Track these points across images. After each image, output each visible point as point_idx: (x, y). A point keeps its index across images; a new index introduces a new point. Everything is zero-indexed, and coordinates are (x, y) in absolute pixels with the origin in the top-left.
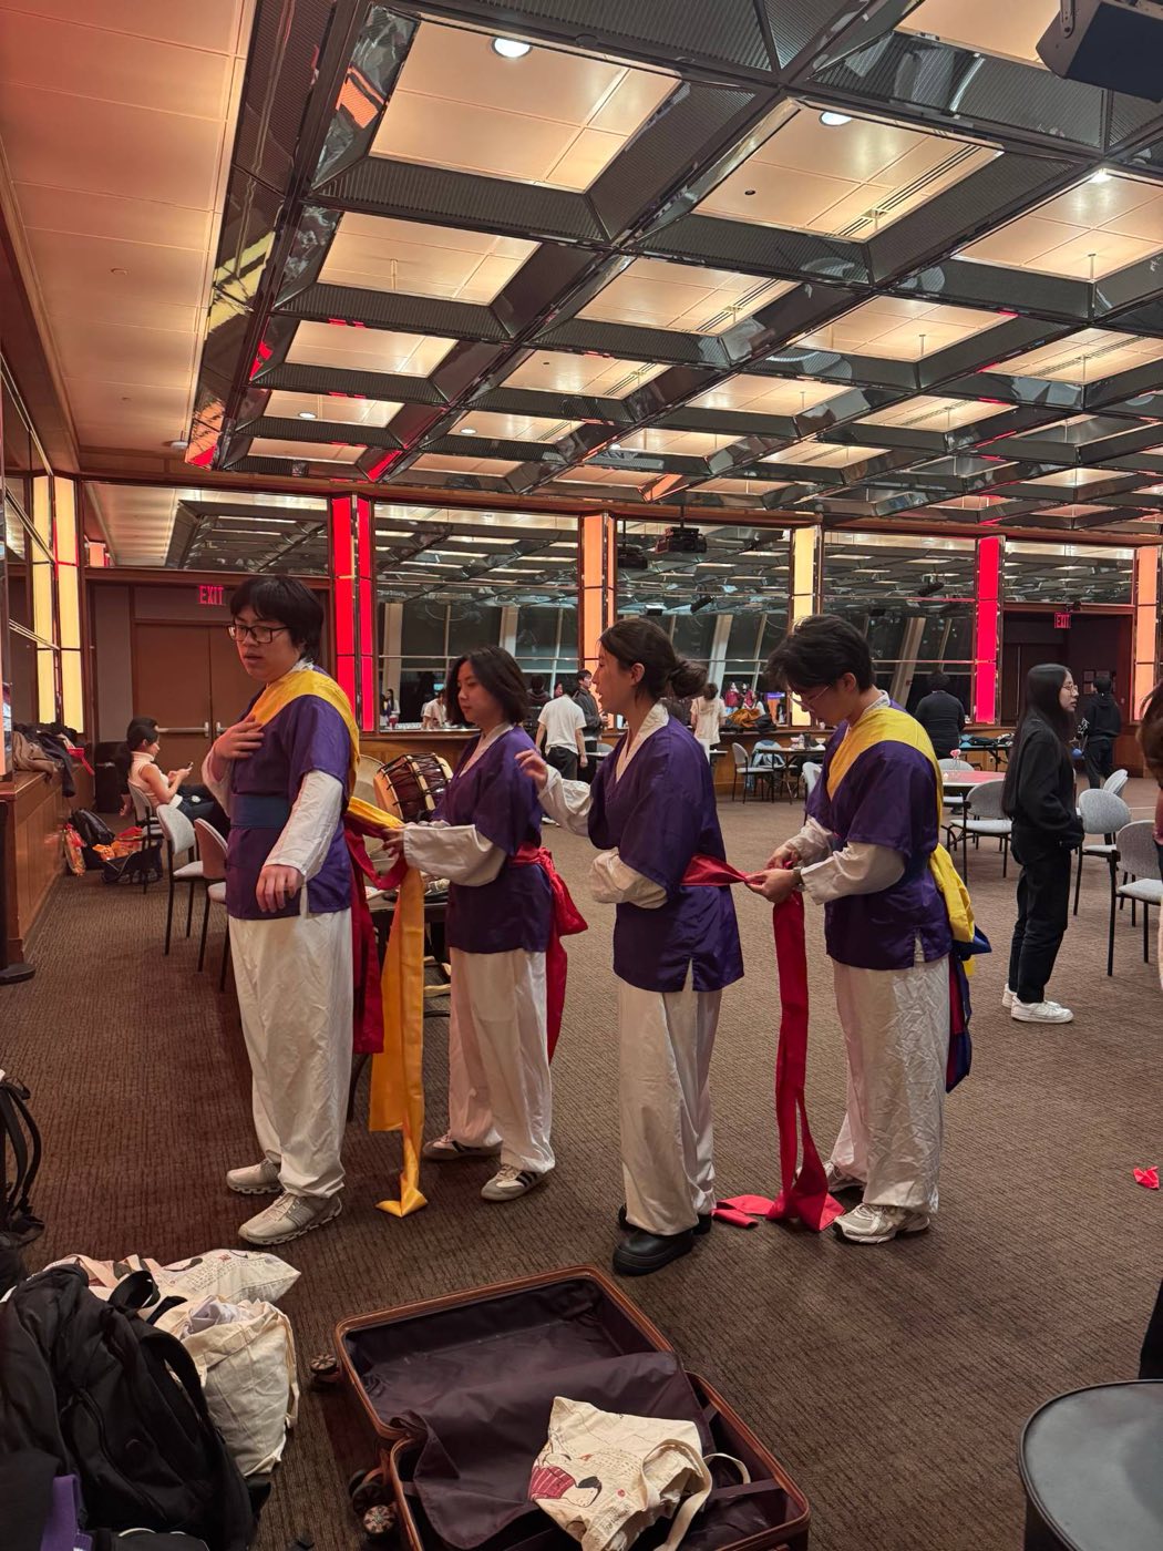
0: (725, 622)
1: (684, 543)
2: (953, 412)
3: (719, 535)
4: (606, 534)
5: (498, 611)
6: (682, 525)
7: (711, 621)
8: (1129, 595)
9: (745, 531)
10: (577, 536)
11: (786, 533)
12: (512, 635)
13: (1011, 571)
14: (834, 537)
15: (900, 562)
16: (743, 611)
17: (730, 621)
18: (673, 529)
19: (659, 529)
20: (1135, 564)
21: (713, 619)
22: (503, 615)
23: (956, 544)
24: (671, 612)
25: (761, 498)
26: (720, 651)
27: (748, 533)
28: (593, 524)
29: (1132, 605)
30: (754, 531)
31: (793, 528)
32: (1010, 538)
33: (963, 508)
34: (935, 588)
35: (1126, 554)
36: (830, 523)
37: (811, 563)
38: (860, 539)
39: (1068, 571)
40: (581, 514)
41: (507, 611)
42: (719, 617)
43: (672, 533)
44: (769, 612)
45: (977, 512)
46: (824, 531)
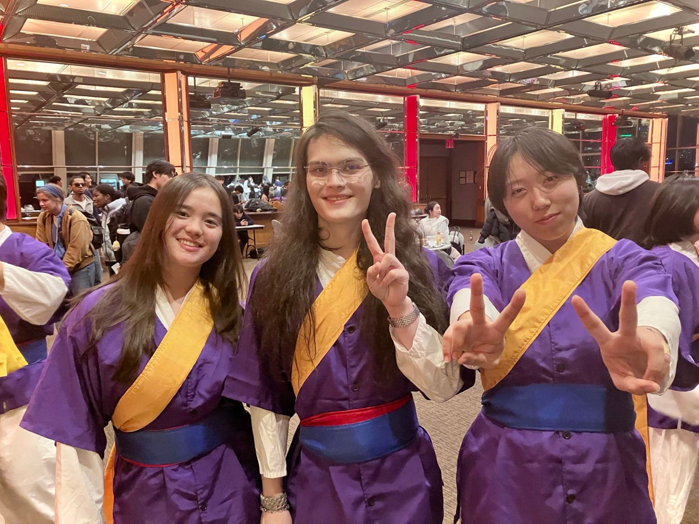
0: (271, 143)
1: (231, 93)
2: (389, 11)
3: (258, 89)
4: (179, 86)
5: (129, 136)
6: (229, 81)
7: (262, 142)
8: (483, 130)
9: (272, 87)
10: (161, 86)
11: (297, 89)
12: (140, 150)
13: (423, 116)
14: (325, 93)
15: (364, 109)
16: (280, 137)
17: (274, 142)
18: (223, 83)
19: (215, 83)
20: (485, 113)
21: (263, 141)
22: (133, 138)
23: (393, 100)
24: (238, 136)
25: (277, 64)
26: (268, 161)
27: (276, 89)
28: (170, 78)
29: (484, 135)
30: (279, 88)
31: (301, 86)
32: (422, 96)
33: (396, 77)
34: (384, 125)
35: (480, 107)
36: (322, 83)
37: (312, 109)
38: (342, 95)
39: (451, 117)
40: (163, 71)
41: (135, 136)
42: (267, 140)
43: (222, 85)
44: (296, 137)
45: (405, 79)
46: (319, 89)
